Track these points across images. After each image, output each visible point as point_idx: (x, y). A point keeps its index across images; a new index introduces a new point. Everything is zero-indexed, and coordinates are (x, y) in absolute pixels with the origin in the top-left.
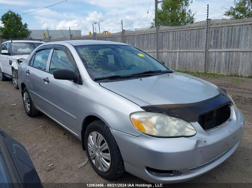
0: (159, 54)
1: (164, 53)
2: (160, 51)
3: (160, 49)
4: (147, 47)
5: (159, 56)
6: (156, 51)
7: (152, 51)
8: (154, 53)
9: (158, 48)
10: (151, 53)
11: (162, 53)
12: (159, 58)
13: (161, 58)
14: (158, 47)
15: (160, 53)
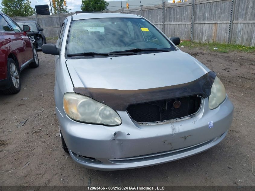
0: (233, 26)
1: (239, 25)
2: (234, 22)
3: (234, 19)
4: (220, 16)
5: (232, 29)
6: (230, 22)
7: (224, 22)
8: (227, 24)
9: (232, 19)
10: (223, 24)
11: (236, 24)
12: (232, 31)
13: (234, 30)
14: (232, 17)
15: (234, 24)
